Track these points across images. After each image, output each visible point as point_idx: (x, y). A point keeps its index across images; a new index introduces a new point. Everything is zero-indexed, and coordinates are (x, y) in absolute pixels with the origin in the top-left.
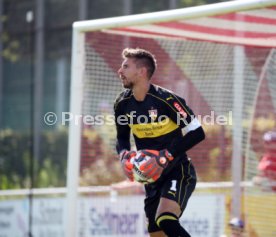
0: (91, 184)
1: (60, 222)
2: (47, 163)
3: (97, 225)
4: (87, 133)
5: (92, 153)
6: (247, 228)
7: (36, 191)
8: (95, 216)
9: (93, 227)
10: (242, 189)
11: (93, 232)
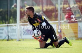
0: (23, 23)
1: (16, 32)
2: (12, 17)
3: (25, 33)
4: (21, 10)
5: (23, 15)
6: (62, 32)
7: (9, 25)
8: (24, 30)
9: (24, 33)
10: (61, 23)
11: (24, 34)
